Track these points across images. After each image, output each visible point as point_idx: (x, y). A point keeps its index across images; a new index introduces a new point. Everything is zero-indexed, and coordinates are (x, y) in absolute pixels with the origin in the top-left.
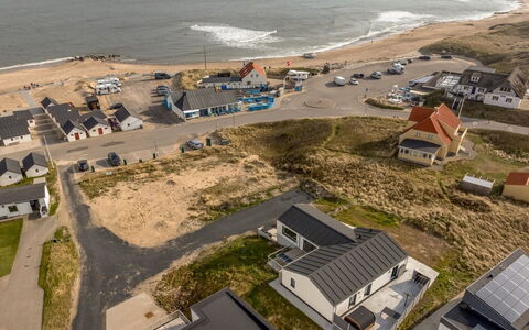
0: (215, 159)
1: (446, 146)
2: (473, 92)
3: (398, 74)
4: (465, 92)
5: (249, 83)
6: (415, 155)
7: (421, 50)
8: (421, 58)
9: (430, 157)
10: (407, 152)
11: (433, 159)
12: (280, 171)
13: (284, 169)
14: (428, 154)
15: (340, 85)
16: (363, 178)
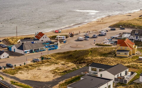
0: (49, 63)
1: (131, 50)
2: (137, 38)
3: (104, 36)
4: (134, 38)
5: (42, 41)
6: (122, 54)
7: (110, 27)
8: (111, 30)
9: (127, 54)
10: (119, 53)
11: (128, 55)
12: (76, 64)
13: (78, 63)
14: (126, 53)
15: (81, 41)
16: (107, 61)
